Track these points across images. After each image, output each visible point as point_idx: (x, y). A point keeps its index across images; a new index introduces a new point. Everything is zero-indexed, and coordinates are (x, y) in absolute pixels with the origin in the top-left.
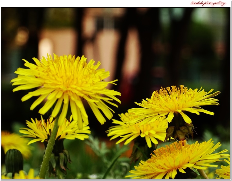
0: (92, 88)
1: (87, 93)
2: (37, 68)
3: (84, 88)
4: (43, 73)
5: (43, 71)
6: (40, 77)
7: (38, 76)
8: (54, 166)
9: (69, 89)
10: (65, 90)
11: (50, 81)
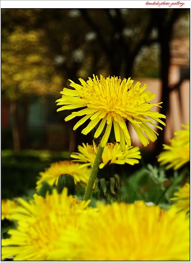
0: (136, 109)
1: (131, 114)
2: (82, 89)
3: (127, 110)
4: (87, 94)
5: (88, 92)
6: (84, 98)
7: (82, 96)
8: (105, 190)
9: (113, 110)
10: (109, 110)
11: (94, 102)
